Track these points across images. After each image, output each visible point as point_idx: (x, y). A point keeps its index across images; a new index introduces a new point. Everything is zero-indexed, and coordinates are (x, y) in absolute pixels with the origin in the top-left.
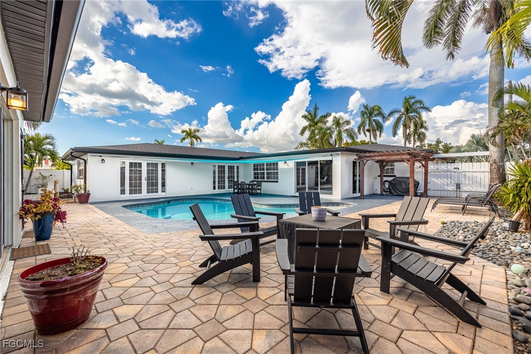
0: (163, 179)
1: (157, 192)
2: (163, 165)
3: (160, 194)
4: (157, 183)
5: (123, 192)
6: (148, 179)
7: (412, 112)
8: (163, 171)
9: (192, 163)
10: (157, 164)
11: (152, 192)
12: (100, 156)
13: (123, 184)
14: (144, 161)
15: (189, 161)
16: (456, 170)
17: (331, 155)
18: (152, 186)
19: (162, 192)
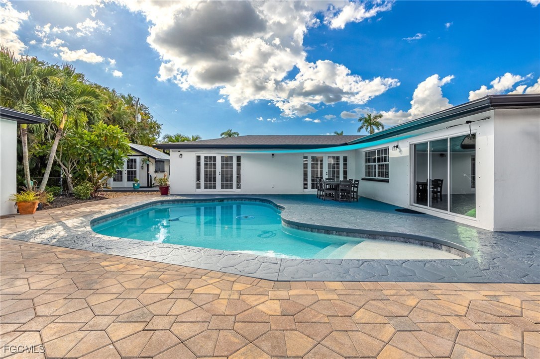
0: (239, 174)
1: (231, 187)
2: (239, 158)
3: (235, 191)
4: (231, 178)
5: (198, 187)
6: (222, 173)
8: (239, 165)
9: (273, 155)
10: (231, 157)
11: (227, 188)
12: (179, 151)
13: (198, 179)
14: (218, 155)
15: (269, 152)
17: (468, 122)
18: (227, 182)
19: (237, 188)
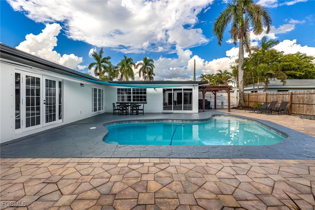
0: (60, 102)
1: (54, 119)
3: (57, 122)
4: (54, 108)
7: (148, 65)
9: (81, 84)
11: (51, 120)
14: (43, 76)
16: (221, 96)
17: (193, 86)
19: (59, 119)
